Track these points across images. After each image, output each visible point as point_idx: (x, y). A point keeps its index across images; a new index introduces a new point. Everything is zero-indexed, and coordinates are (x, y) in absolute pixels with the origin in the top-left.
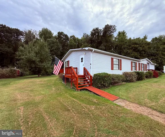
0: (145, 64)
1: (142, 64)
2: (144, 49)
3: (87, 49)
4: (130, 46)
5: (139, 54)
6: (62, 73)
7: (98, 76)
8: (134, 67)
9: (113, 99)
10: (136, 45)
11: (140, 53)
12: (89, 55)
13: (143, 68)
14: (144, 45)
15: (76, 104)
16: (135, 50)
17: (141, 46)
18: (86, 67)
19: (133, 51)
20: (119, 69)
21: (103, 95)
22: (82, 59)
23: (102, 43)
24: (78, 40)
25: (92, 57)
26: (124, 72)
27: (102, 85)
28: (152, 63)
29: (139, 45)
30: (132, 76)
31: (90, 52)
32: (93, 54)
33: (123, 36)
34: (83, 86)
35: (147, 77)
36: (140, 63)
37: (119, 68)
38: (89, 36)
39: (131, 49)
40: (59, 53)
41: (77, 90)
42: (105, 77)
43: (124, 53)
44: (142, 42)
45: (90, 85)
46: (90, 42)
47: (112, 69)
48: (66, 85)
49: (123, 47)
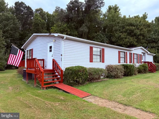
0: (139, 54)
1: (134, 54)
2: (142, 32)
3: (56, 35)
4: (123, 27)
5: (136, 40)
6: (22, 67)
7: (70, 70)
8: (123, 59)
9: (83, 96)
10: (131, 27)
11: (137, 38)
12: (59, 44)
13: (135, 60)
14: (142, 27)
15: (39, 102)
16: (131, 33)
17: (138, 29)
18: (56, 58)
19: (128, 35)
20: (101, 61)
21: (73, 92)
22: (51, 47)
23: (83, 23)
24: (48, 15)
25: (63, 45)
26: (108, 64)
27: (74, 81)
28: (149, 53)
29: (136, 27)
30: (117, 70)
31: (61, 39)
32: (65, 42)
33: (115, 12)
34: (50, 83)
35: (140, 71)
36: (131, 53)
37: (100, 59)
38: (65, 11)
39: (125, 32)
40: (17, 35)
41: (42, 89)
42: (79, 71)
43: (116, 37)
44: (140, 23)
45: (60, 82)
46: (66, 20)
47: (91, 61)
48: (28, 83)
49: (114, 29)
